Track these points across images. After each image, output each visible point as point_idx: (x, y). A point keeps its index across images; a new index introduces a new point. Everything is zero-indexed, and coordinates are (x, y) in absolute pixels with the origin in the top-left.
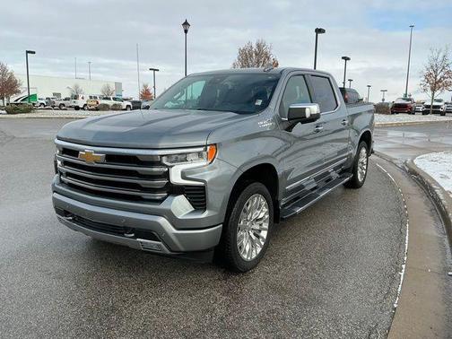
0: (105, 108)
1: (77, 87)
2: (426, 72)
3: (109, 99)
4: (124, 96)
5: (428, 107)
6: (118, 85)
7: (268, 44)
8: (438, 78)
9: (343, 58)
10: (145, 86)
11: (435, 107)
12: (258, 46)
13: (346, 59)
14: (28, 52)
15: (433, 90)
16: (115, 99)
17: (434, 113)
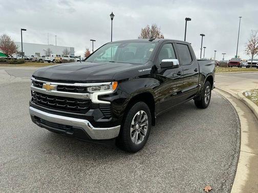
0: (66, 61)
1: (49, 50)
2: (249, 43)
3: (68, 57)
4: (75, 55)
5: (249, 63)
6: (72, 49)
7: (158, 27)
8: (256, 47)
9: (201, 35)
10: (88, 50)
11: (253, 63)
12: (153, 27)
13: (203, 35)
14: (22, 30)
15: (253, 54)
16: (71, 57)
17: (253, 67)
